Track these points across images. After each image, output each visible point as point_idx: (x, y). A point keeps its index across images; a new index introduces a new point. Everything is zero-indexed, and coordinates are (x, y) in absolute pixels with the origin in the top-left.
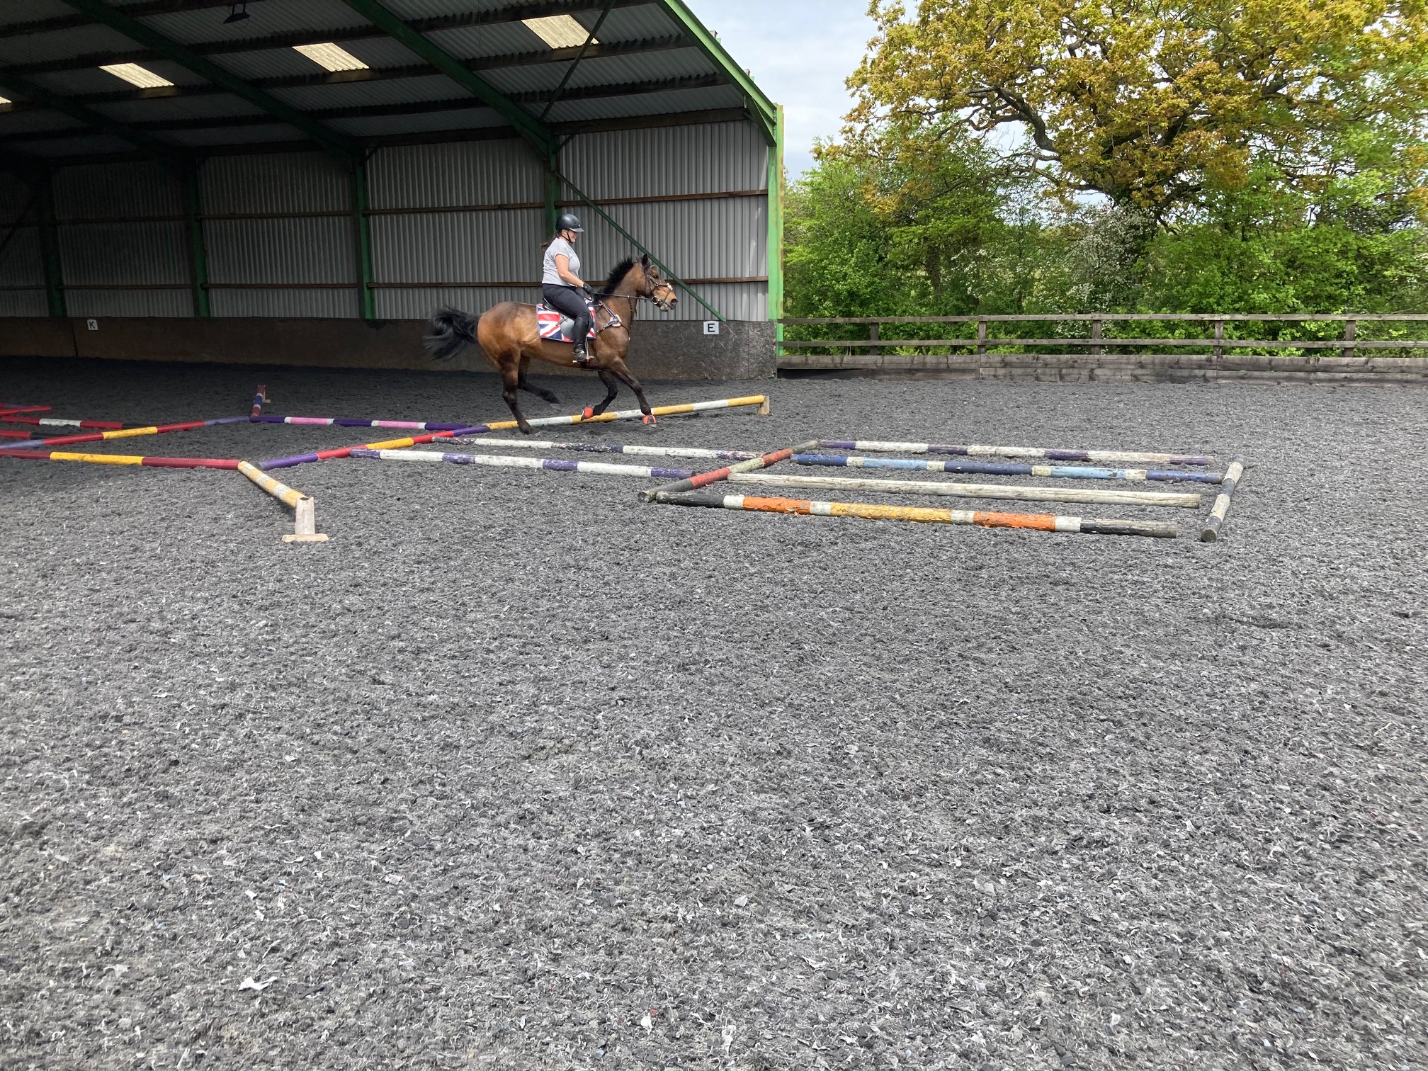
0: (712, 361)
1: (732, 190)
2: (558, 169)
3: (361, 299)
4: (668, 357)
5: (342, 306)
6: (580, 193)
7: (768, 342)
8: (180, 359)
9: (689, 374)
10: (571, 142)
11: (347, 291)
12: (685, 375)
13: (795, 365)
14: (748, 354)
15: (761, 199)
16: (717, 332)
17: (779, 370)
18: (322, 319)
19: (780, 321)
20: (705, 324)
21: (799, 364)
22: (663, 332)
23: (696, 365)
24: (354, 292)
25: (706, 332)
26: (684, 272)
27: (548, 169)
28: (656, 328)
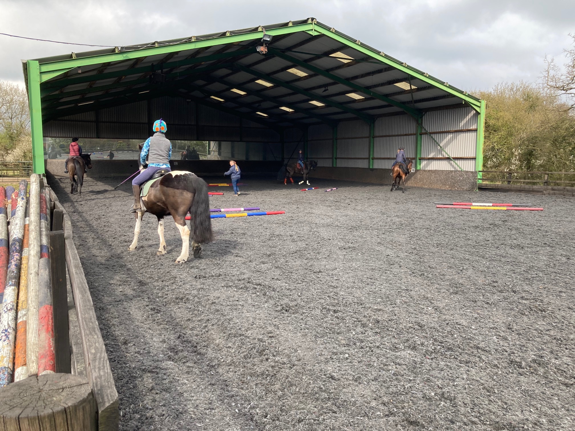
1: (469, 129)
2: (422, 124)
3: (370, 162)
4: (446, 182)
5: (364, 164)
6: (427, 131)
7: (475, 178)
10: (426, 115)
11: (365, 160)
14: (469, 182)
15: (475, 131)
17: (479, 188)
18: (360, 168)
19: (481, 171)
22: (445, 174)
23: (454, 185)
24: (368, 160)
26: (452, 156)
27: (418, 123)
28: (443, 173)
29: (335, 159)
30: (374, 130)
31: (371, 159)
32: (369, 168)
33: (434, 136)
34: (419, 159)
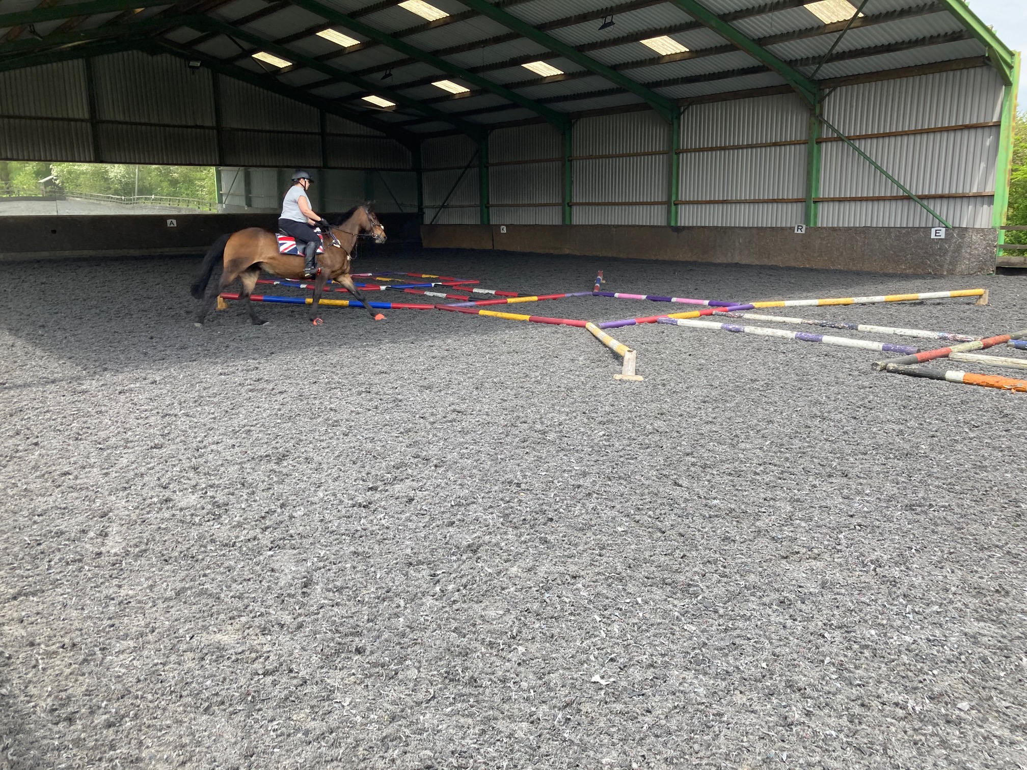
0: (936, 260)
1: (967, 122)
2: (821, 115)
3: (669, 212)
4: (898, 256)
5: (655, 217)
6: (837, 131)
7: (989, 245)
8: (552, 251)
9: (915, 269)
10: (833, 93)
11: (660, 206)
12: (912, 270)
13: (1013, 264)
14: (970, 254)
15: (994, 129)
16: (943, 237)
17: (998, 268)
18: (642, 226)
19: (1002, 228)
20: (933, 230)
21: (1018, 263)
22: (896, 236)
23: (922, 262)
24: (664, 207)
25: (933, 236)
26: (918, 190)
27: (813, 115)
28: (890, 233)
29: (567, 205)
30: (679, 136)
31: (671, 203)
32: (669, 226)
33: (862, 145)
34: (815, 202)
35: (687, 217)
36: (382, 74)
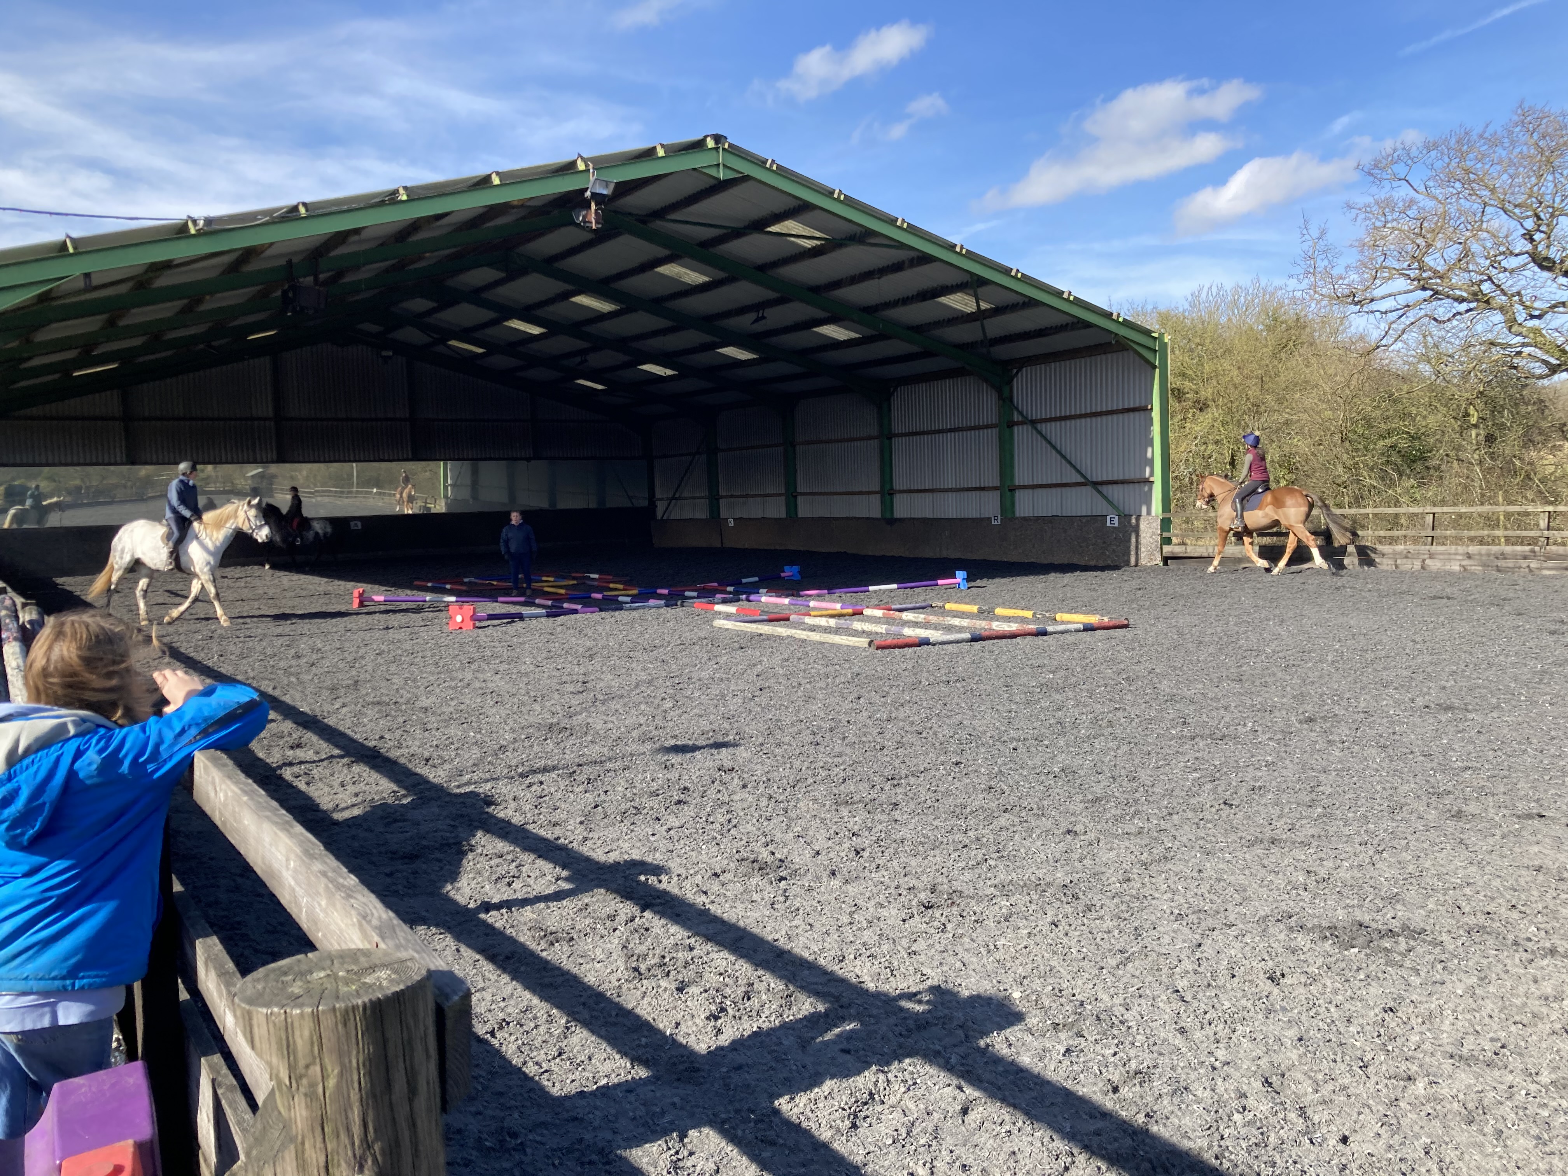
0: (1113, 550)
2: (1012, 398)
3: (884, 502)
4: (1081, 546)
6: (1026, 415)
7: (1154, 533)
8: (778, 548)
9: (1097, 560)
10: (1020, 374)
11: (875, 496)
12: (1094, 561)
13: (1177, 553)
14: (1140, 544)
16: (1116, 525)
17: (1165, 558)
18: (861, 518)
20: (1110, 518)
21: (1180, 552)
22: (1078, 525)
23: (1102, 553)
24: (880, 496)
25: (1108, 524)
27: (1001, 397)
28: (1072, 522)
29: (792, 497)
30: (890, 419)
31: (887, 493)
32: (885, 518)
33: (1043, 428)
34: (1011, 490)
35: (903, 508)
36: (578, 359)
